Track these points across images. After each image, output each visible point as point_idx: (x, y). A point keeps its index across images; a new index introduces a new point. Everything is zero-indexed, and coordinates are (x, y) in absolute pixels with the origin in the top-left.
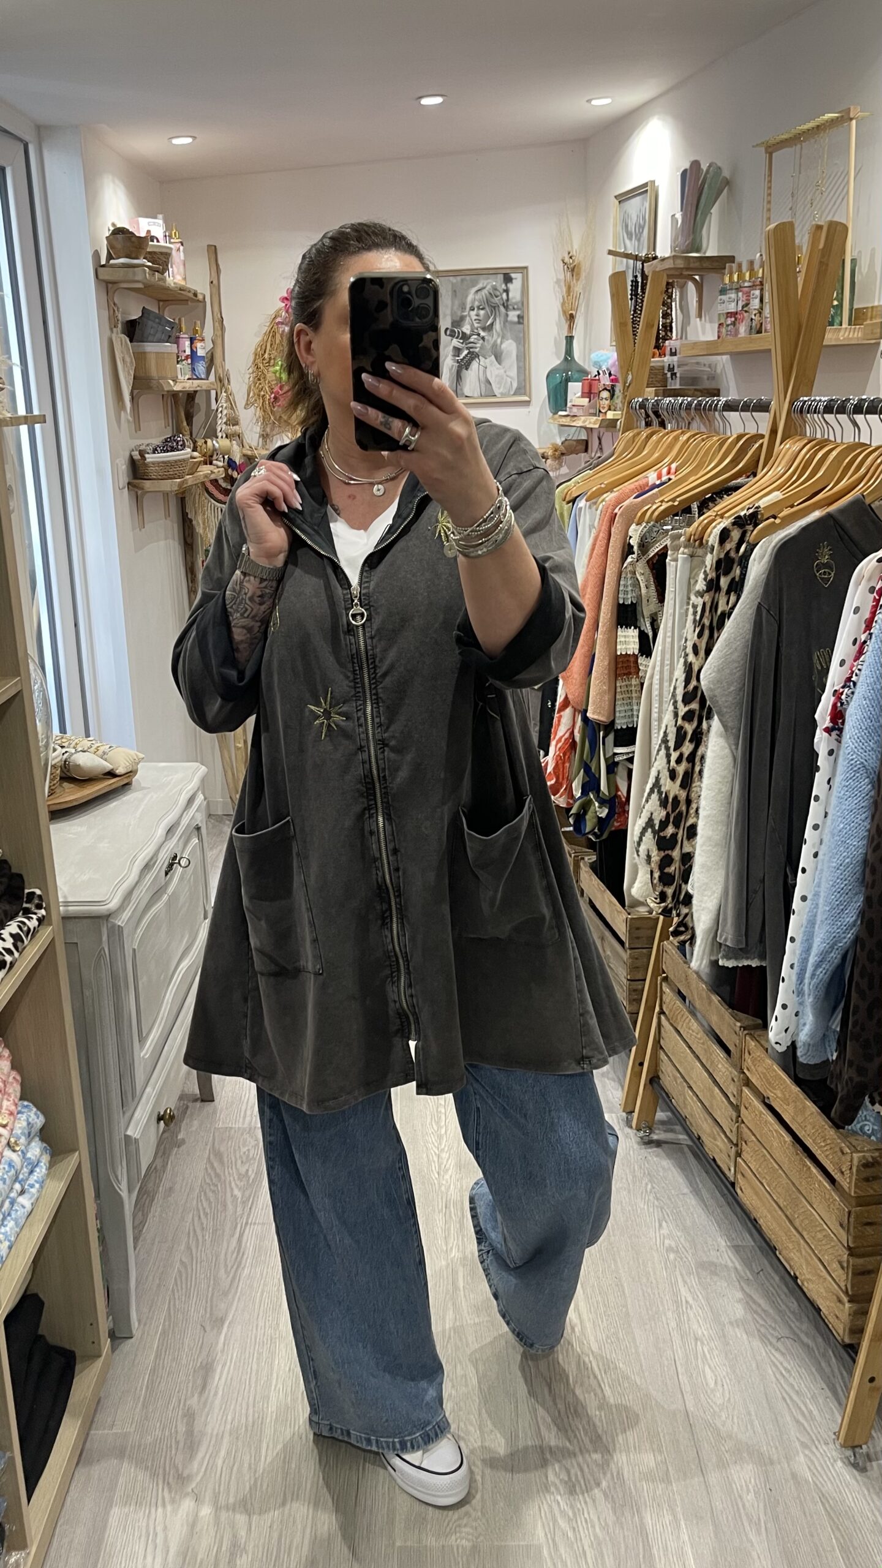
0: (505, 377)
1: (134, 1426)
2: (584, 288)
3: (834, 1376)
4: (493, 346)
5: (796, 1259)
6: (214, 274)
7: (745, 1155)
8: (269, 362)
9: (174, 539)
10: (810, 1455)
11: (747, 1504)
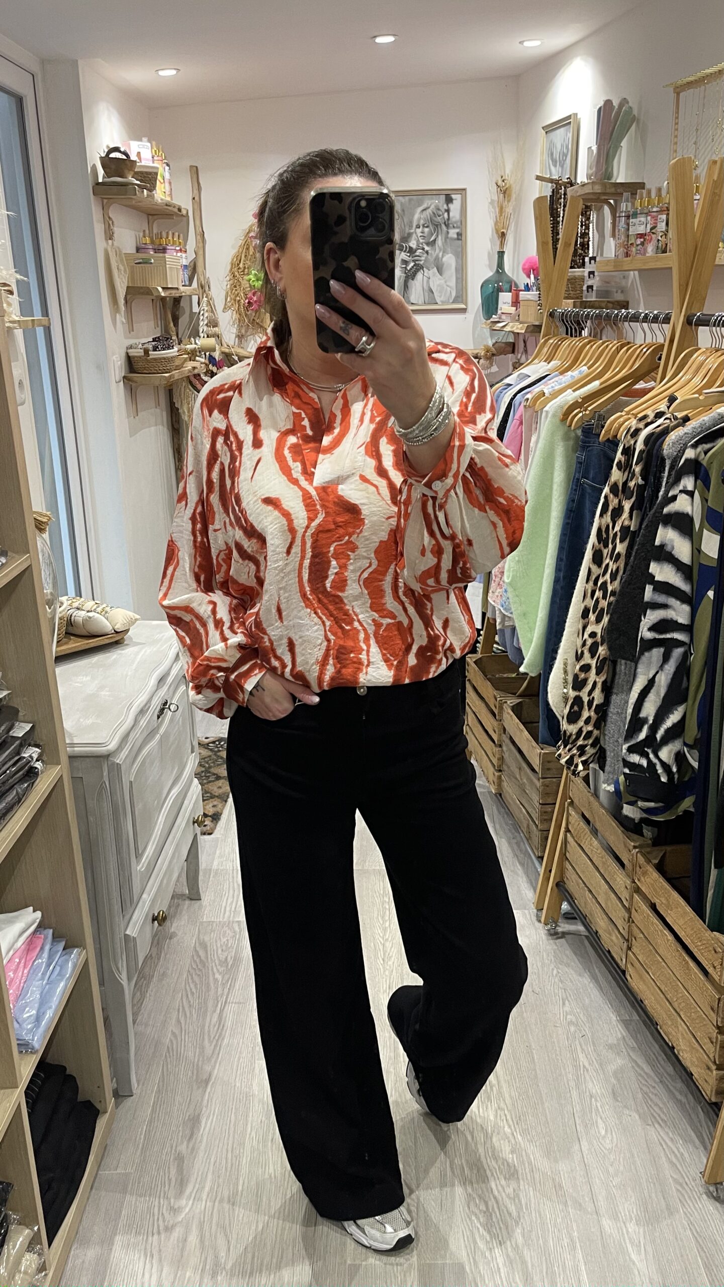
0: (445, 287)
1: (134, 1168)
2: (514, 210)
3: (701, 1126)
4: (435, 260)
5: (674, 1034)
6: (196, 192)
7: (634, 949)
8: (243, 271)
9: (163, 425)
10: (681, 1190)
11: (630, 1230)
